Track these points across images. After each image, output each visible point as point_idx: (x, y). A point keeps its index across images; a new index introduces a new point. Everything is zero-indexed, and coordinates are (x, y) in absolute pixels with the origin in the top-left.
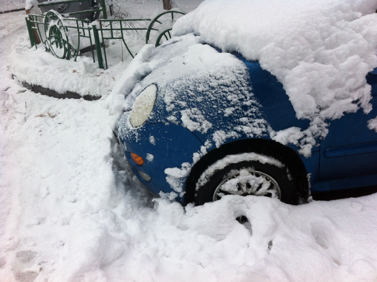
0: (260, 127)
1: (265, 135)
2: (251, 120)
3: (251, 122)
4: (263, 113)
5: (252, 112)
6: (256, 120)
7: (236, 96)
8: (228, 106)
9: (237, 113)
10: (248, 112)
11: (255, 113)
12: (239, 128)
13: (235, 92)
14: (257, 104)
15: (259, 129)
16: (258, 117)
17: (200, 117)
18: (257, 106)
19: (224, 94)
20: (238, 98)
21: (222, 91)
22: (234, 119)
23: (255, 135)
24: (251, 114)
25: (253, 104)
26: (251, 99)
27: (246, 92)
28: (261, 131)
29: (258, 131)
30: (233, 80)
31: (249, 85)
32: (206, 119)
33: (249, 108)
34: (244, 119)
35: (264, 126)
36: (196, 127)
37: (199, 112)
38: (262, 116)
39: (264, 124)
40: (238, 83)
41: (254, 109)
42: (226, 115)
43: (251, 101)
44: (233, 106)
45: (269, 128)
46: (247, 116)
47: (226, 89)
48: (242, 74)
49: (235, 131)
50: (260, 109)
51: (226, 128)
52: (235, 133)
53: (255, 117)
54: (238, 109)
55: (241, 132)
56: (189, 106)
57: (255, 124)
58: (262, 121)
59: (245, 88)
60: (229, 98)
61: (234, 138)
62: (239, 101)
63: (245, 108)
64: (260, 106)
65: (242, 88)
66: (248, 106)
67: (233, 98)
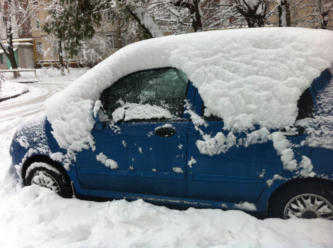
0: (46, 149)
1: (48, 154)
2: (43, 145)
3: (43, 146)
4: (48, 143)
5: (43, 141)
6: (44, 146)
7: (39, 132)
8: (36, 137)
9: (38, 141)
10: (42, 141)
11: (45, 142)
12: (38, 148)
13: (39, 130)
14: (46, 137)
15: (45, 150)
16: (46, 144)
17: (26, 140)
18: (46, 139)
19: (35, 130)
20: (39, 133)
21: (35, 129)
22: (37, 143)
23: (43, 153)
24: (43, 142)
25: (45, 137)
26: (44, 134)
27: (42, 131)
28: (46, 152)
29: (45, 151)
30: (39, 124)
31: (44, 128)
32: (28, 142)
33: (43, 139)
34: (40, 144)
35: (47, 149)
36: (24, 145)
37: (26, 138)
38: (47, 144)
39: (48, 148)
40: (40, 126)
41: (44, 140)
42: (34, 141)
43: (44, 136)
44: (37, 137)
45: (50, 151)
46: (41, 143)
47: (36, 128)
48: (42, 122)
49: (37, 149)
50: (47, 140)
51: (34, 147)
52: (36, 150)
53: (45, 144)
54: (39, 139)
55: (38, 151)
56: (24, 134)
57: (44, 147)
58: (47, 146)
59: (42, 129)
60: (36, 133)
61: (35, 153)
62: (39, 135)
63: (41, 139)
64: (47, 139)
65: (41, 129)
66: (42, 138)
67: (38, 133)
